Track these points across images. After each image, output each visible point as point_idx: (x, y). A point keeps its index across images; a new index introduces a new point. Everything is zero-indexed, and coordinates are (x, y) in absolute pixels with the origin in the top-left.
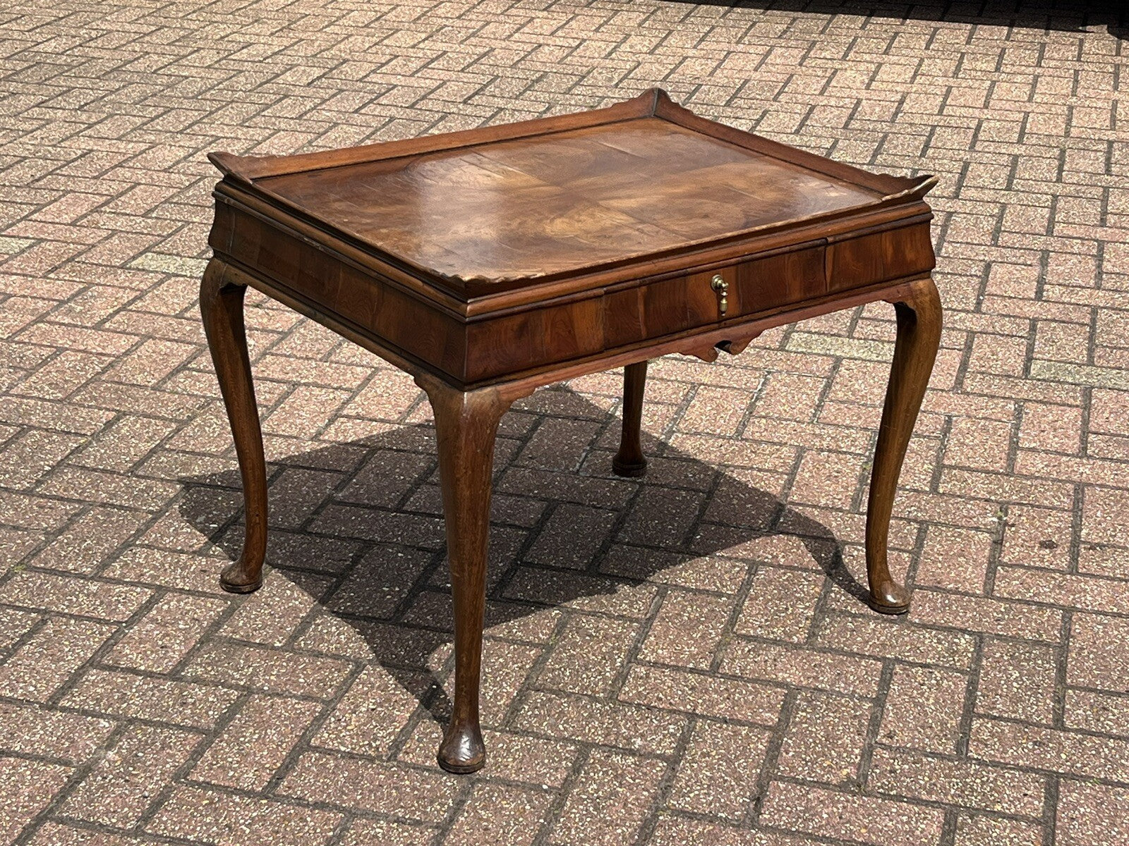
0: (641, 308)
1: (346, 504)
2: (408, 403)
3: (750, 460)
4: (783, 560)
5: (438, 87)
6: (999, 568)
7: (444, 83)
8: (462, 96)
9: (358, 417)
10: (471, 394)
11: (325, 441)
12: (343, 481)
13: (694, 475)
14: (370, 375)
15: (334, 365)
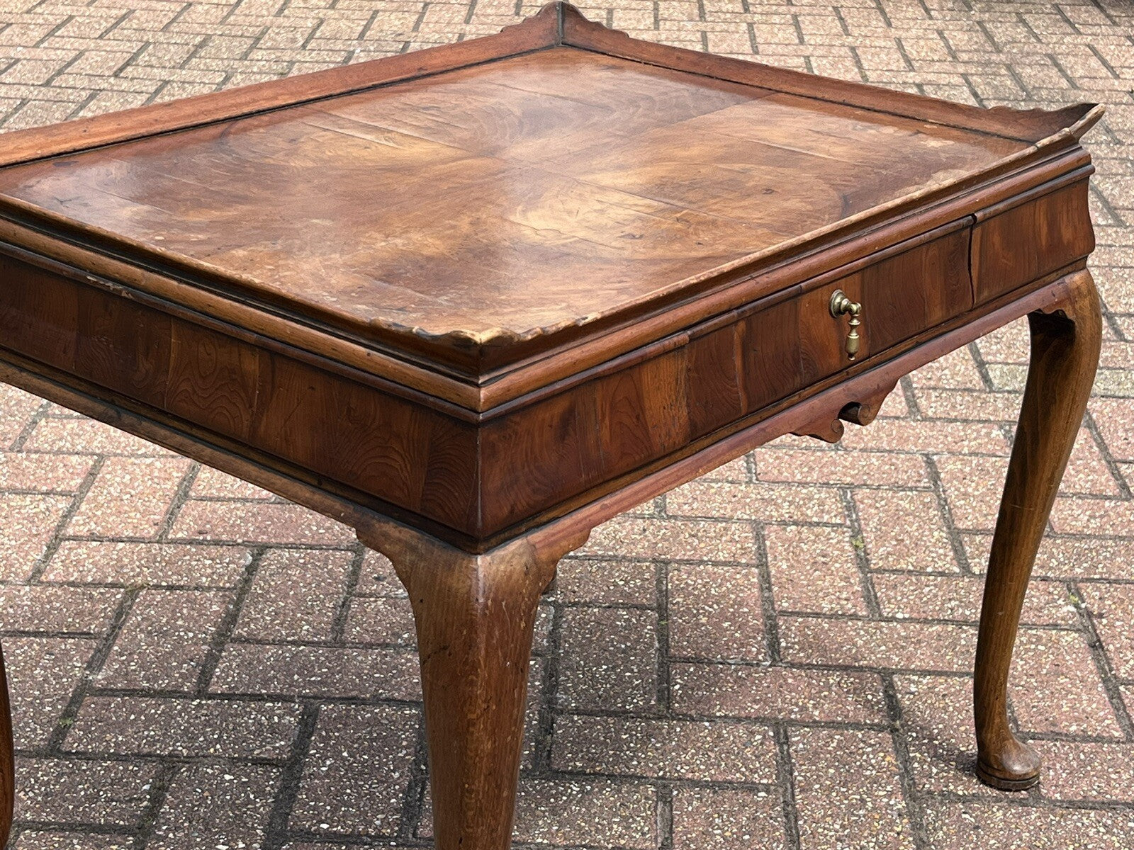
1: (114, 693)
2: (163, 507)
3: (695, 549)
4: (817, 713)
5: (75, 59)
6: (1122, 688)
7: (81, 54)
8: (109, 68)
9: (93, 537)
10: (488, 558)
11: (50, 584)
12: (98, 651)
13: (627, 583)
14: (94, 466)
15: (34, 456)
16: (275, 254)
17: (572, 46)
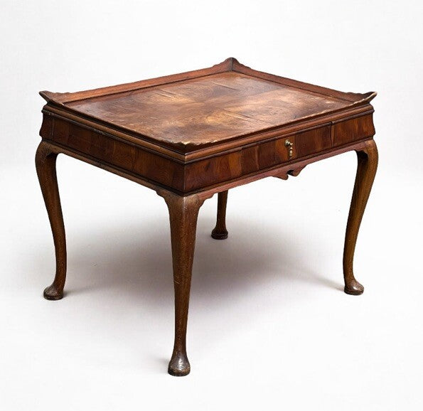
0: (256, 156)
16: (141, 125)
17: (235, 71)
